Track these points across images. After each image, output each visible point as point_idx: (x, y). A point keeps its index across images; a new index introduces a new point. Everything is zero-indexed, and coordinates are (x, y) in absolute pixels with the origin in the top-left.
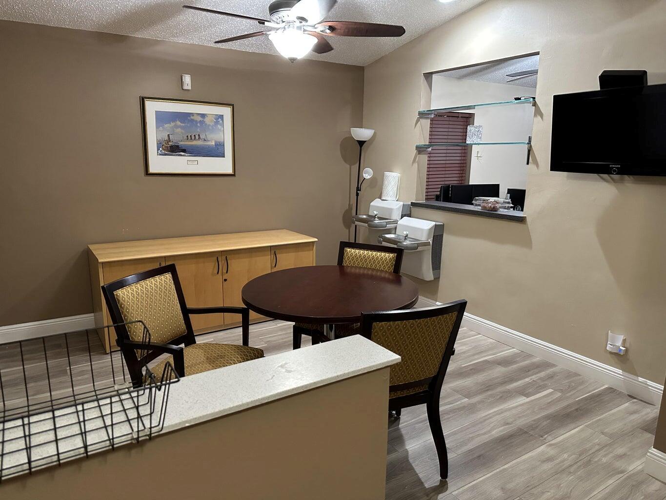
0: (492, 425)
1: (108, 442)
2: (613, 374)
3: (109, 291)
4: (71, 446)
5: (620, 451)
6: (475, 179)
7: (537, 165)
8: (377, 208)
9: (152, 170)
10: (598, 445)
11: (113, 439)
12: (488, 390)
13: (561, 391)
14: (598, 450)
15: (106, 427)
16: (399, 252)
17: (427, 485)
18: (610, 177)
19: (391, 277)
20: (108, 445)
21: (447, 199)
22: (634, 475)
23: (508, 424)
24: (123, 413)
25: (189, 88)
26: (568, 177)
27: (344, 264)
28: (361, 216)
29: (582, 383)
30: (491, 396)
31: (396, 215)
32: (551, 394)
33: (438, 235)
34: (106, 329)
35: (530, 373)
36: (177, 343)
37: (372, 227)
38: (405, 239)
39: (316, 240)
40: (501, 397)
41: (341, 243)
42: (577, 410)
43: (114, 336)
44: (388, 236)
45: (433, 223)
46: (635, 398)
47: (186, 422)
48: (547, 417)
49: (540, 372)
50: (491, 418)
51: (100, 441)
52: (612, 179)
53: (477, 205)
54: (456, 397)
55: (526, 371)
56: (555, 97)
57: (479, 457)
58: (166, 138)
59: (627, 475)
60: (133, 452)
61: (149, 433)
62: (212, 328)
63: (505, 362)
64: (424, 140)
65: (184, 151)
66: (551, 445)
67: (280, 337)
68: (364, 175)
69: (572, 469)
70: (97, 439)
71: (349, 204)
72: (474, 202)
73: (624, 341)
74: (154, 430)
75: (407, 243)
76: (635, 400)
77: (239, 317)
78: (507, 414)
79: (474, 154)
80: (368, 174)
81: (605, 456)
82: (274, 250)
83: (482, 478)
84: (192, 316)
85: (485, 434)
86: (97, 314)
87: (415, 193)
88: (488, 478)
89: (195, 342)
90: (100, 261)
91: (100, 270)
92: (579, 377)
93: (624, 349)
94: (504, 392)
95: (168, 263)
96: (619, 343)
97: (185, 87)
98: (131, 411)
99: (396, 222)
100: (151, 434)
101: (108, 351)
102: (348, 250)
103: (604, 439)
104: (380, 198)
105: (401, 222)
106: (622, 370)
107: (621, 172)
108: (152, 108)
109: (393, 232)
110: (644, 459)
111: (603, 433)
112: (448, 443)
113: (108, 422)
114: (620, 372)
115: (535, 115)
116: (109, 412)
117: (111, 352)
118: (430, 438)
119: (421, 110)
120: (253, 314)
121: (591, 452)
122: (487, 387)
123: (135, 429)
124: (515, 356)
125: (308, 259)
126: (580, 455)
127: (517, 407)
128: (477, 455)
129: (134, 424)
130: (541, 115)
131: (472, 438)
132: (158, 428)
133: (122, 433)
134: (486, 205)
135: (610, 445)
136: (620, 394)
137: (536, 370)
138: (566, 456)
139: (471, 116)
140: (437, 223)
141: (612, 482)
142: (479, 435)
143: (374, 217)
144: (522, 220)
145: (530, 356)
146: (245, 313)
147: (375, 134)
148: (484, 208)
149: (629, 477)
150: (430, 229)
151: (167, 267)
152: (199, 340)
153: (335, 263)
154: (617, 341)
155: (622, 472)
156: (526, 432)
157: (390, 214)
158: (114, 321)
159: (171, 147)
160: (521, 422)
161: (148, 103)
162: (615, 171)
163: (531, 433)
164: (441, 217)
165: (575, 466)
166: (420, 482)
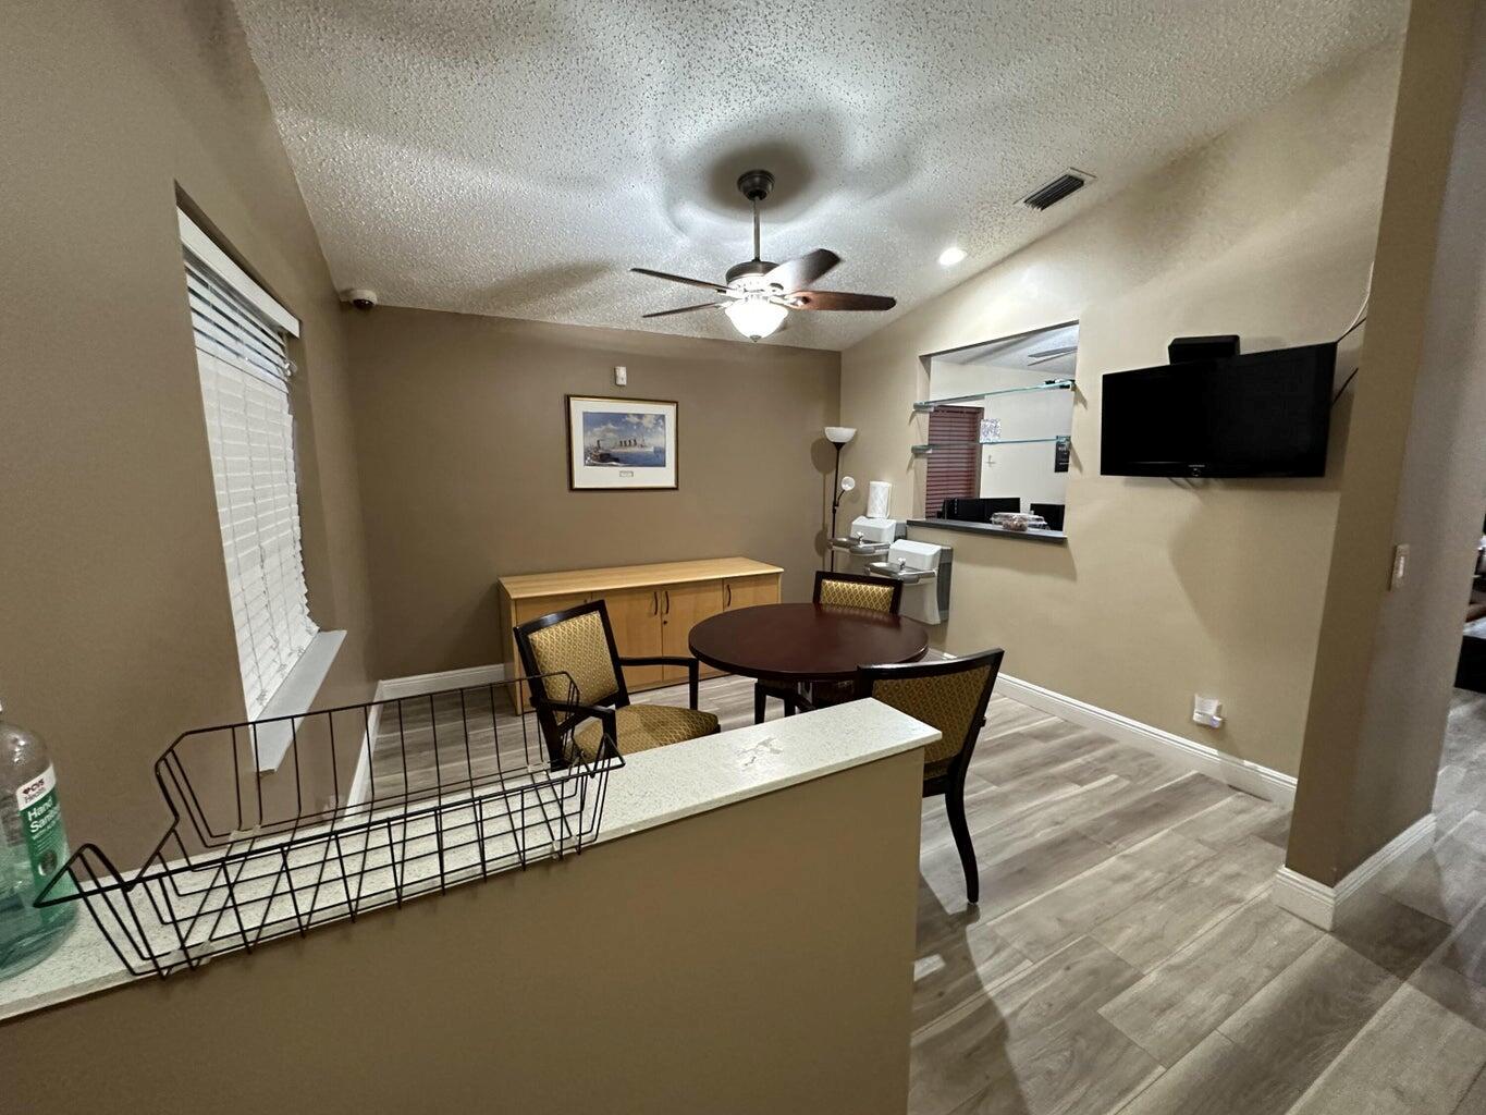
0: (1034, 825)
1: (517, 856)
2: (1206, 755)
3: (524, 633)
4: (462, 861)
5: (1232, 868)
6: (987, 492)
7: (1081, 468)
8: (860, 528)
9: (577, 485)
10: (1195, 858)
11: (524, 851)
12: (1023, 774)
13: (1129, 777)
14: (1197, 866)
15: (514, 831)
16: (897, 585)
17: (949, 910)
18: (1188, 481)
19: (886, 619)
20: (516, 861)
21: (952, 516)
22: (1257, 906)
23: (1057, 823)
24: (539, 809)
25: (624, 382)
26: (1126, 483)
27: (822, 601)
28: (839, 539)
29: (1157, 767)
30: (1030, 783)
31: (887, 538)
32: (1115, 781)
33: (945, 563)
34: (518, 683)
35: (1082, 750)
36: (606, 702)
37: (855, 552)
38: (901, 569)
39: (782, 570)
40: (1044, 785)
41: (818, 573)
42: (1156, 805)
43: (528, 694)
44: (877, 565)
45: (938, 548)
46: (1239, 790)
47: (631, 826)
48: (1115, 815)
49: (1094, 750)
50: (1031, 814)
51: (505, 854)
52: (1192, 485)
53: (996, 523)
54: (979, 784)
55: (1076, 748)
56: (1106, 378)
57: (1020, 871)
58: (596, 445)
59: (1246, 907)
60: (554, 870)
61: (577, 843)
62: (648, 684)
63: (1043, 735)
64: (922, 439)
65: (617, 460)
66: (1124, 856)
67: (736, 698)
68: (843, 486)
69: (1161, 894)
70: (500, 851)
71: (824, 524)
72: (992, 519)
73: (1219, 709)
74: (585, 839)
75: (903, 573)
76: (1240, 793)
77: (686, 670)
78: (1054, 809)
79: (985, 459)
80: (848, 484)
81: (1210, 874)
82: (727, 584)
83: (1028, 902)
84: (625, 669)
85: (1024, 837)
86: (508, 664)
87: (912, 509)
88: (1036, 903)
89: (629, 703)
90: (513, 596)
91: (513, 608)
92: (1153, 759)
93: (1219, 719)
94: (1047, 778)
95: (596, 599)
96: (1212, 711)
97: (620, 382)
98: (551, 805)
99: (888, 546)
100: (580, 844)
101: (520, 711)
102: (828, 582)
103: (1203, 850)
104: (865, 515)
105: (894, 546)
106: (1219, 749)
107: (1204, 474)
108: (579, 407)
109: (884, 559)
110: (1270, 882)
111: (1199, 841)
112: (978, 849)
113: (518, 824)
114: (1215, 752)
115: (1075, 403)
116: (520, 808)
117: (523, 714)
118: (949, 841)
119: (918, 402)
120: (703, 667)
121: (1186, 869)
122: (1021, 770)
123: (557, 837)
124: (1057, 726)
125: (771, 596)
126: (1170, 873)
127: (1066, 800)
128: (1016, 869)
129: (556, 827)
130: (1084, 402)
131: (1007, 844)
132: (589, 835)
133: (538, 841)
134: (1009, 523)
135: (1214, 859)
136: (1216, 784)
137: (1088, 748)
138: (1147, 873)
139: (979, 411)
140: (945, 548)
141: (1225, 916)
142: (1016, 839)
143: (859, 540)
144: (1061, 542)
145: (1078, 727)
146: (692, 665)
147: (856, 436)
148: (1007, 526)
149: (1248, 910)
150: (935, 555)
151: (594, 604)
152: (634, 700)
153: (809, 599)
154: (1208, 708)
155: (1238, 901)
156: (1084, 837)
157: (880, 537)
158: (528, 673)
159: (602, 455)
160: (1078, 822)
161: (573, 402)
162: (1196, 473)
163: (1093, 837)
164: (949, 540)
165: (1165, 890)
166: (938, 906)
